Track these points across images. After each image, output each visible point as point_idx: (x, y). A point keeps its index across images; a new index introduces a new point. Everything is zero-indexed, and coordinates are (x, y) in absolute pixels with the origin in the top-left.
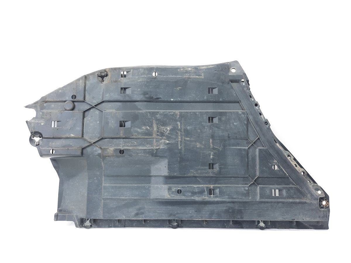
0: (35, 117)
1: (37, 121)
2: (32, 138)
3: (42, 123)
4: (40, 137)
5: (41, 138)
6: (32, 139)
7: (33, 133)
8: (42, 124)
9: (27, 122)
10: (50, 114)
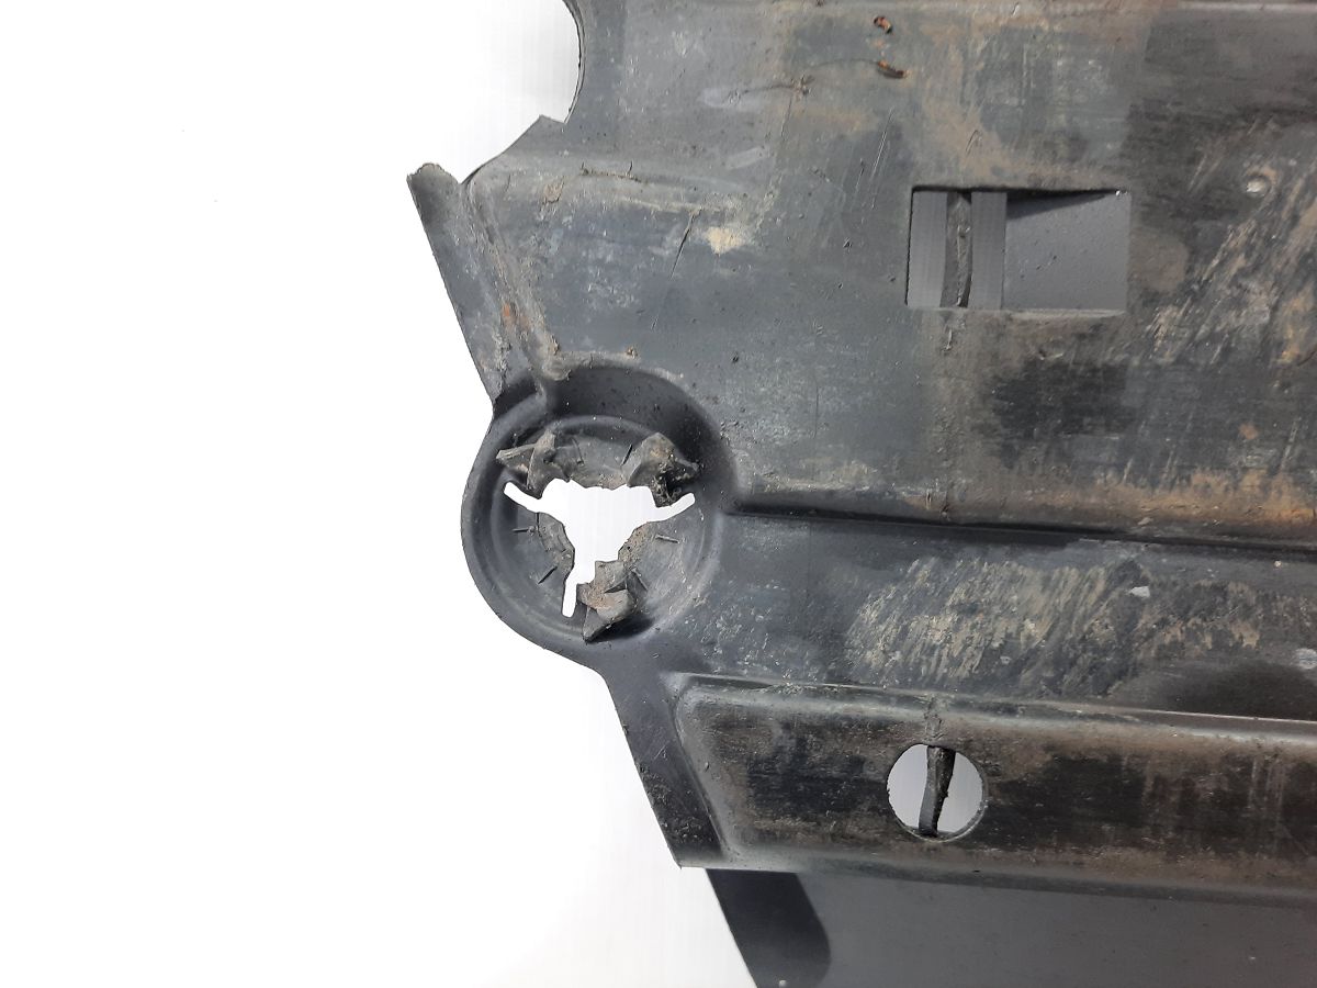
0: (560, 112)
1: (624, 192)
2: (512, 491)
3: (721, 218)
4: (669, 489)
5: (688, 500)
6: (510, 505)
7: (540, 400)
8: (721, 239)
9: (428, 190)
10: (879, 43)
